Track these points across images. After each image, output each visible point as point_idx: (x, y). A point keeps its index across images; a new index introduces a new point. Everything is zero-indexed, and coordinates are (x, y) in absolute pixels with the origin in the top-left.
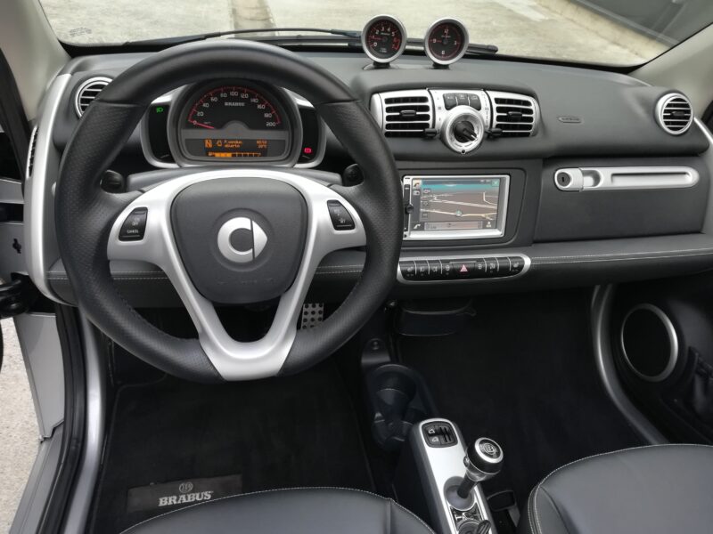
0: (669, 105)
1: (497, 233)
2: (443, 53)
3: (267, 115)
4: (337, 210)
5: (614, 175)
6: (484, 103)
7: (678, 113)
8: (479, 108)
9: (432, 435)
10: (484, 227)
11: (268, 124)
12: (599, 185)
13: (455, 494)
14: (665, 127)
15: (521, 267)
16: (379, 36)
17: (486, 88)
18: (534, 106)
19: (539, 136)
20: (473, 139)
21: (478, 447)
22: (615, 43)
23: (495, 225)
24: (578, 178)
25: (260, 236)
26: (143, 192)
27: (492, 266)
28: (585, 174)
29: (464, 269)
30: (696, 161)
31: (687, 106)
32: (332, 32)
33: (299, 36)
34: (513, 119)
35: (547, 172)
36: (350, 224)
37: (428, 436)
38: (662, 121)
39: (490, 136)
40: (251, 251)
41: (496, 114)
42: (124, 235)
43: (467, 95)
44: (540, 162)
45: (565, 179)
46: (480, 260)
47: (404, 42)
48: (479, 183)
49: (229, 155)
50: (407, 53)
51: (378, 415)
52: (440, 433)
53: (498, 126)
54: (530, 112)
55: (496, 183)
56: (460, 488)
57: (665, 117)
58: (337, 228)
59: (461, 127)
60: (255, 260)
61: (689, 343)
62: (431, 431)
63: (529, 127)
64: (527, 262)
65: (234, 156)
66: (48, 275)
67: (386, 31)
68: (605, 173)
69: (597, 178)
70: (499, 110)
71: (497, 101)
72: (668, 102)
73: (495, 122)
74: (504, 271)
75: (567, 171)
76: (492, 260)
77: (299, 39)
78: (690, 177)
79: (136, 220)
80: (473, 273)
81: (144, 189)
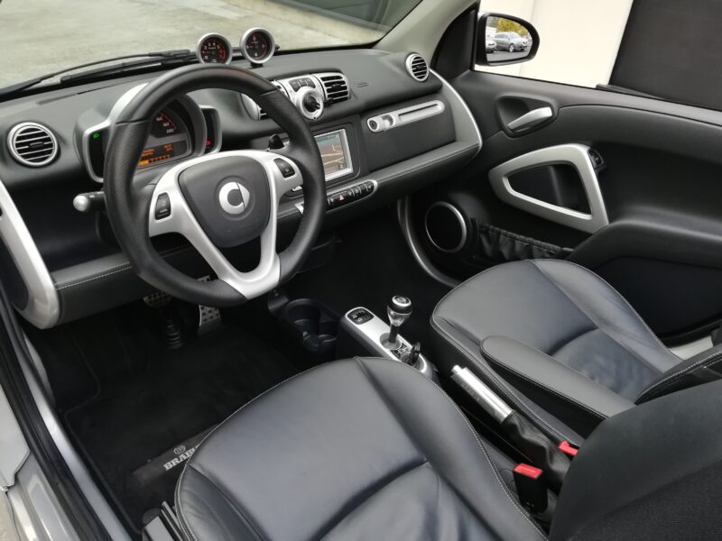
0: (413, 63)
1: (349, 170)
2: (256, 55)
3: (165, 125)
4: (282, 165)
5: (400, 115)
6: (316, 83)
7: (419, 67)
8: (314, 87)
9: (356, 319)
10: (340, 169)
11: (169, 131)
12: (394, 124)
13: (388, 343)
14: (415, 78)
15: (373, 187)
16: (208, 50)
17: (311, 73)
18: (344, 79)
19: (353, 98)
20: (319, 108)
21: (395, 301)
22: (308, 28)
23: (345, 166)
24: (381, 122)
25: (245, 193)
26: (156, 184)
27: (357, 191)
28: (384, 118)
29: (342, 198)
30: (438, 96)
31: (423, 61)
32: (150, 55)
33: (123, 64)
34: (337, 90)
35: (363, 122)
36: (292, 172)
37: (354, 320)
38: (412, 74)
39: (327, 104)
40: (242, 204)
41: (325, 89)
42: (159, 215)
43: (303, 79)
44: (358, 116)
45: (374, 125)
46: (348, 190)
47: (231, 51)
48: (327, 139)
49: (147, 162)
50: (235, 59)
51: (305, 334)
52: (360, 315)
53: (329, 96)
54: (343, 82)
55: (337, 136)
56: (390, 339)
57: (414, 71)
58: (285, 177)
59: (309, 101)
60: (246, 210)
61: (470, 216)
62: (355, 316)
63: (346, 93)
64: (375, 183)
65: (150, 162)
66: (56, 287)
67: (212, 46)
68: (394, 115)
69: (391, 120)
70: (327, 85)
71: (323, 79)
72: (412, 60)
73: (327, 94)
74: (364, 192)
75: (374, 119)
76: (354, 188)
77: (124, 66)
78: (439, 107)
79: (163, 203)
80: (348, 199)
81: (154, 182)
